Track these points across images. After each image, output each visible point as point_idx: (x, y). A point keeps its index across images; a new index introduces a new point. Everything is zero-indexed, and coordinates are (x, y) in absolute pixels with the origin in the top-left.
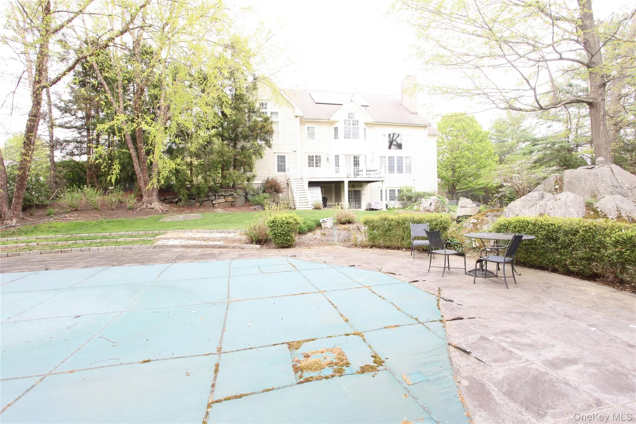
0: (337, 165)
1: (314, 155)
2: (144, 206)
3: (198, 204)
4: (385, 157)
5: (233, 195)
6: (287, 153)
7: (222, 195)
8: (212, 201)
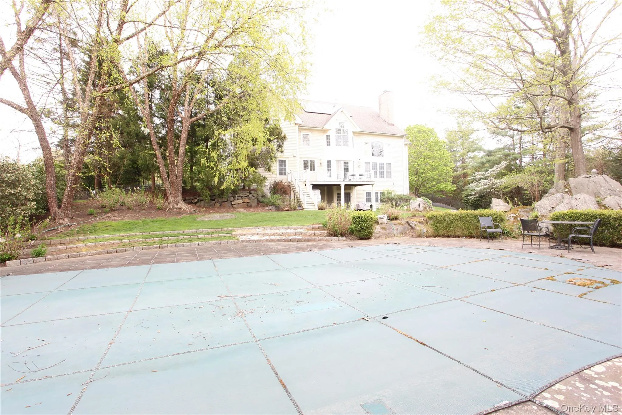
0: (329, 170)
1: (309, 160)
2: (171, 207)
3: (218, 205)
4: (369, 163)
5: (248, 196)
6: (288, 158)
7: (240, 197)
8: (231, 201)
